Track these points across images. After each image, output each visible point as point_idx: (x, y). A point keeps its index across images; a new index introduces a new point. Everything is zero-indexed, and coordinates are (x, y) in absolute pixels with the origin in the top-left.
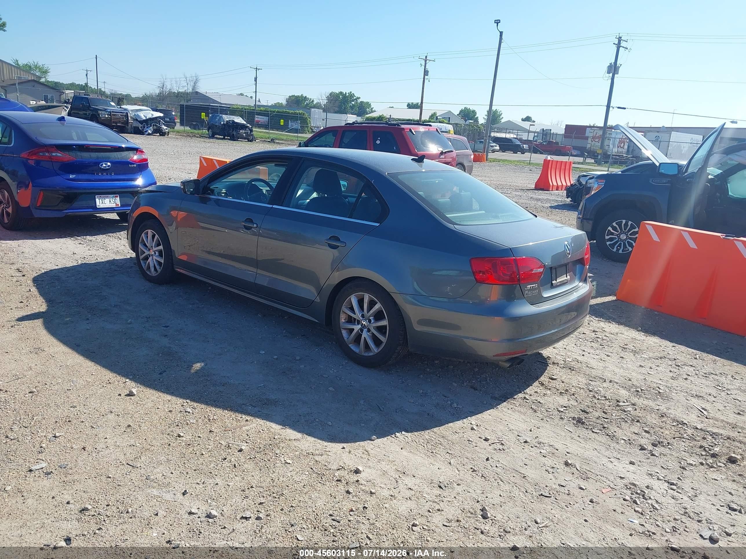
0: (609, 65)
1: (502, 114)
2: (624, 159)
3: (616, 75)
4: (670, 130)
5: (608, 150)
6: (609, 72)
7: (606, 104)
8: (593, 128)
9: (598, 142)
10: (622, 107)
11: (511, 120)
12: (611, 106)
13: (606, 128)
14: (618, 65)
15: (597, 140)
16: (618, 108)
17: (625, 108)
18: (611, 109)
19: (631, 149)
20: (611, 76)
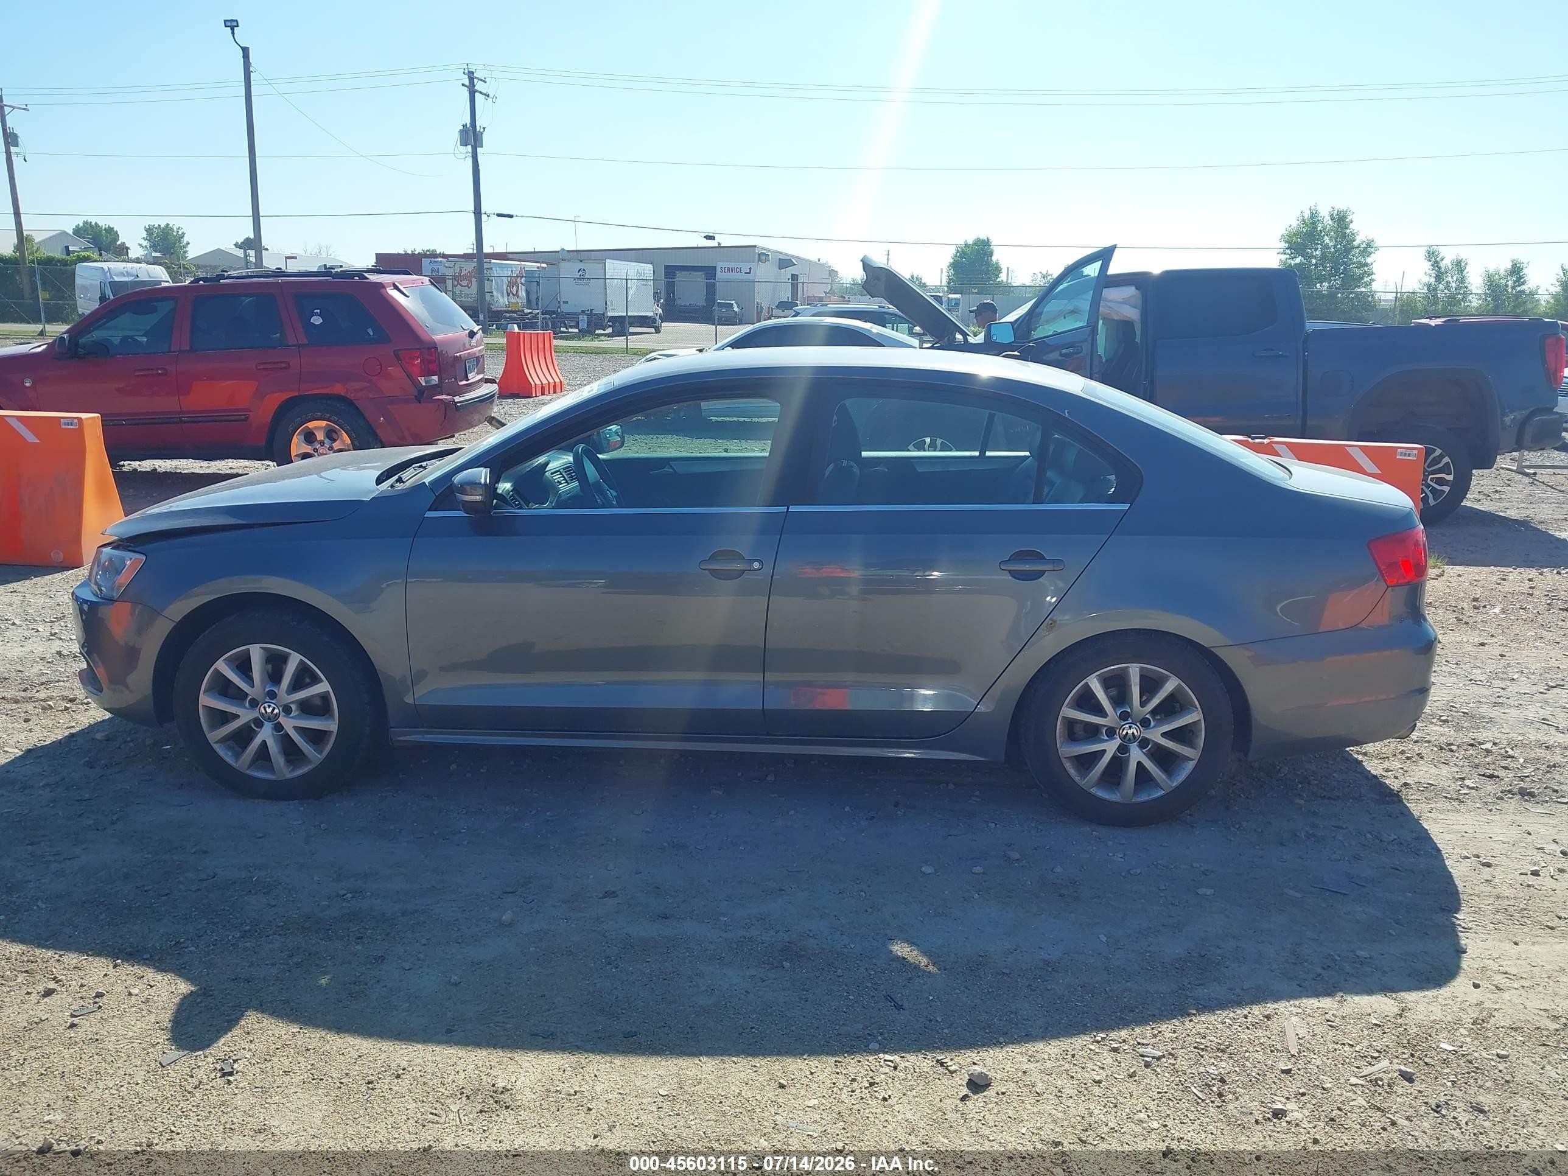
0: (462, 128)
1: (183, 234)
2: (528, 319)
3: (479, 150)
4: (601, 256)
5: (491, 302)
6: (464, 143)
7: (473, 209)
8: (450, 259)
9: (467, 286)
10: (505, 213)
11: (223, 249)
12: (483, 212)
13: (480, 257)
14: (478, 129)
15: (465, 283)
16: (499, 215)
17: (511, 216)
18: (484, 217)
19: (533, 297)
20: (470, 150)
